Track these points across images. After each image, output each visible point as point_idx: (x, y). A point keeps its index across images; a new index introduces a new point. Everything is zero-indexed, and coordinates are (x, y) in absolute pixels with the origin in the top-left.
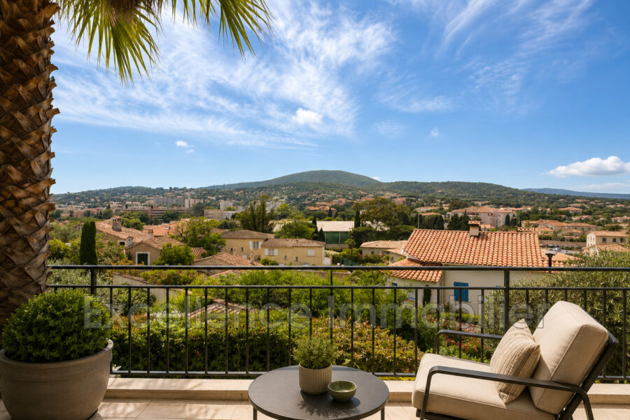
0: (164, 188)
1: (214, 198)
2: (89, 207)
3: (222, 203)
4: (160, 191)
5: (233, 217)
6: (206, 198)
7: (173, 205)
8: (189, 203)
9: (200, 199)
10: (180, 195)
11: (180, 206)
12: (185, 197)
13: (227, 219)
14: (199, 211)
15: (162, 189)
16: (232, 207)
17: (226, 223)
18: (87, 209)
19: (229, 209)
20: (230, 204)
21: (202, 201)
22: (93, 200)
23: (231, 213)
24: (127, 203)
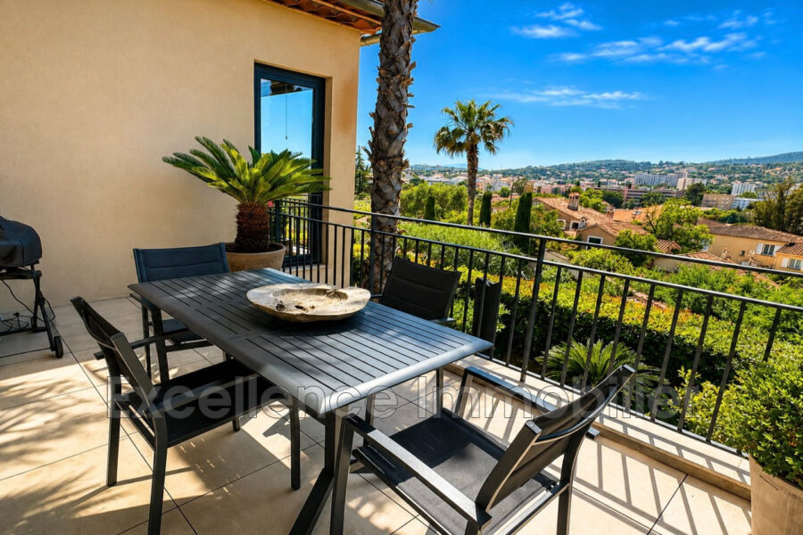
0: (652, 163)
1: (726, 178)
2: (559, 183)
3: (736, 185)
4: (647, 166)
5: (750, 207)
6: (712, 177)
7: (660, 186)
8: (683, 183)
9: (703, 178)
10: (673, 172)
11: (669, 187)
12: (680, 176)
13: (739, 210)
14: (695, 195)
15: (649, 163)
16: (753, 191)
17: (734, 215)
18: (555, 186)
19: (747, 195)
20: (751, 187)
21: (704, 182)
22: (564, 175)
23: (748, 201)
24: (603, 180)
